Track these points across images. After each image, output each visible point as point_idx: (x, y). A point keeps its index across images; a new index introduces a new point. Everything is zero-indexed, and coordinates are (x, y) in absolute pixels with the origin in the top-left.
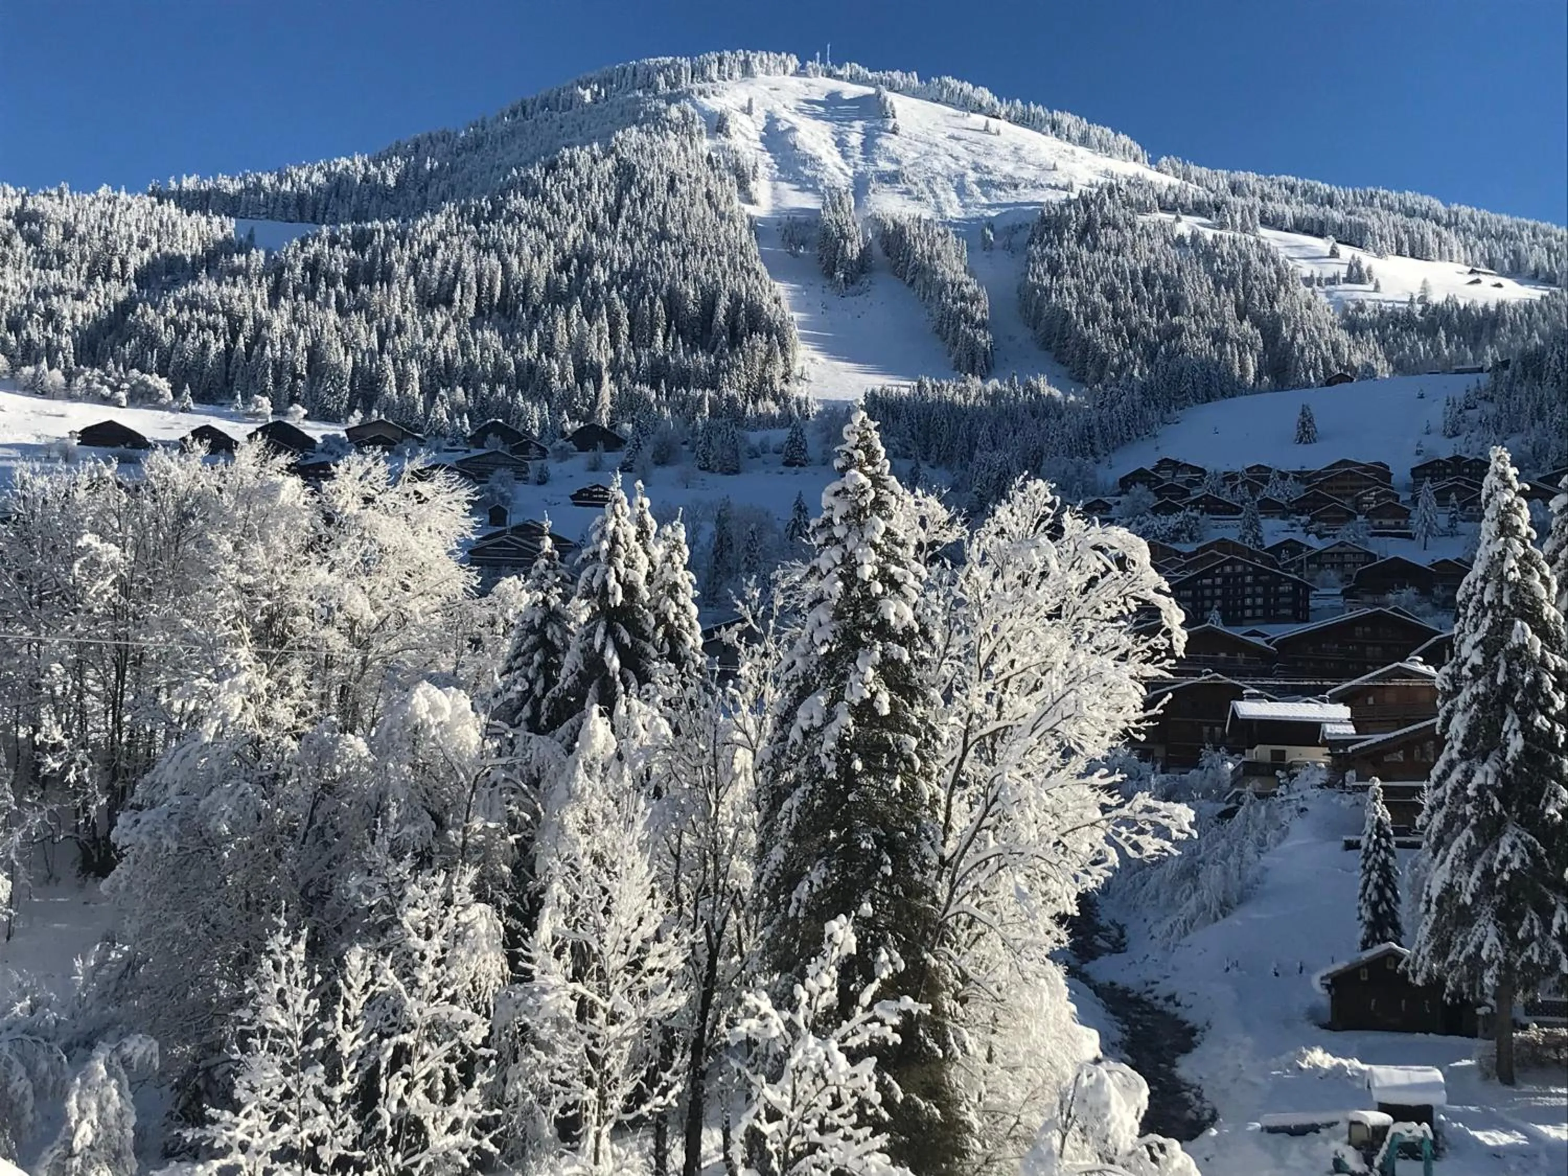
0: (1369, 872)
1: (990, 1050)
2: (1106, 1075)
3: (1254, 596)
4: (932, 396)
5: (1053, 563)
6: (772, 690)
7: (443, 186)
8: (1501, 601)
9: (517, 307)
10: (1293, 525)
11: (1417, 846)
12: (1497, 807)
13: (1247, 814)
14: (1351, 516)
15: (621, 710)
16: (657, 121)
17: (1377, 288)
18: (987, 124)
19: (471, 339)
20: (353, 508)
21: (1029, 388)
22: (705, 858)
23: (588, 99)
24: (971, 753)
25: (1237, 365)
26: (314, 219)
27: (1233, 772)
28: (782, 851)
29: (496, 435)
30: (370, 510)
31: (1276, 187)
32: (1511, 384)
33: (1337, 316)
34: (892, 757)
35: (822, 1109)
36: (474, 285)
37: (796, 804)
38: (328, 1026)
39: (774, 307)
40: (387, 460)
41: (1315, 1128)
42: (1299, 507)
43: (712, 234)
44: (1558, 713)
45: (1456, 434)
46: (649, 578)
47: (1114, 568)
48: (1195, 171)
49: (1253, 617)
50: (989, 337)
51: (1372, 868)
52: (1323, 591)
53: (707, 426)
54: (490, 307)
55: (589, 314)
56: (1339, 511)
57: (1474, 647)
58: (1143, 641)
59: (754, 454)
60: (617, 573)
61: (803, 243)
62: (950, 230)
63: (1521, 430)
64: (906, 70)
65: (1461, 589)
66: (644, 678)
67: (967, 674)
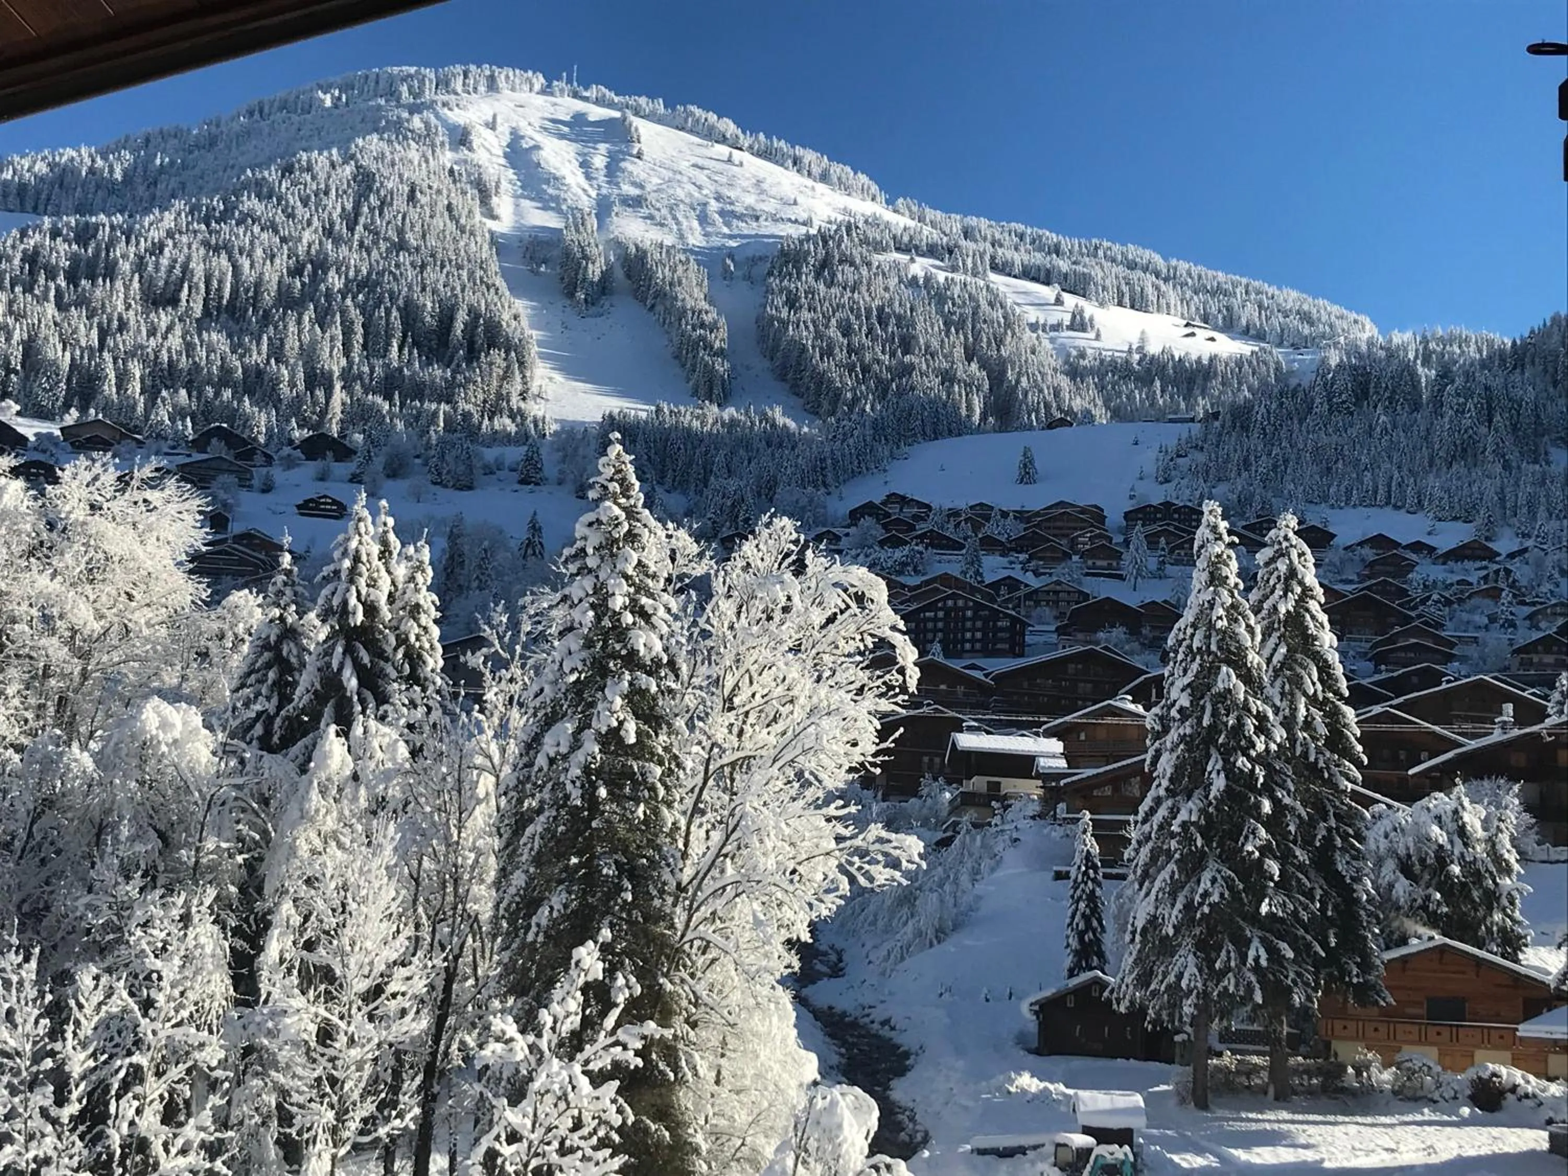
0: (1077, 902)
1: (719, 1073)
2: (839, 1097)
3: (973, 630)
4: (669, 421)
5: (796, 599)
6: (518, 716)
7: (174, 183)
8: (1208, 647)
9: (247, 310)
10: (1011, 563)
11: (1123, 877)
12: (1199, 842)
13: (963, 843)
14: (1066, 556)
15: (358, 730)
16: (398, 129)
17: (1098, 337)
18: (731, 155)
19: (197, 341)
20: (80, 514)
21: (764, 417)
22: (445, 881)
23: (328, 103)
24: (711, 782)
25: (964, 405)
26: (35, 210)
27: (951, 802)
28: (523, 876)
29: (220, 439)
30: (97, 517)
31: (1006, 235)
32: (1220, 435)
33: (1060, 362)
34: (636, 784)
35: (562, 1131)
36: (202, 286)
37: (540, 829)
38: (58, 1046)
39: (514, 323)
40: (117, 467)
41: (1022, 1150)
42: (1019, 545)
43: (452, 247)
44: (1259, 755)
45: (1167, 481)
46: (391, 598)
47: (853, 605)
48: (930, 214)
49: (973, 650)
50: (727, 365)
51: (1080, 898)
52: (1038, 628)
53: (441, 441)
54: (218, 308)
55: (322, 321)
56: (1053, 549)
57: (1183, 690)
58: (879, 677)
59: (489, 471)
60: (358, 592)
61: (545, 261)
62: (692, 258)
63: (1228, 480)
64: (652, 96)
65: (1172, 634)
66: (382, 699)
67: (709, 703)
